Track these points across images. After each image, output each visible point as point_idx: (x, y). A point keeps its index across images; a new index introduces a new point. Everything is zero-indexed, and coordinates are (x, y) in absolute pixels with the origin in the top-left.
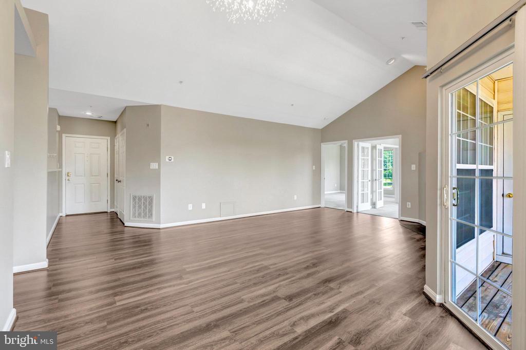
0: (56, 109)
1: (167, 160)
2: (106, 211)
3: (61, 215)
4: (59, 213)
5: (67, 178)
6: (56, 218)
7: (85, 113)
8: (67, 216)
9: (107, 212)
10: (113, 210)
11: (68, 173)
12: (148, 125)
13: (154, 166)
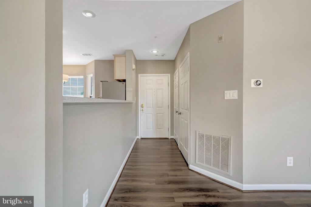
0: (132, 51)
1: (253, 86)
2: (167, 137)
3: (138, 137)
4: (136, 136)
5: (142, 109)
6: (135, 139)
7: (152, 51)
8: (142, 139)
9: (168, 139)
10: (172, 137)
11: (142, 105)
12: (221, 38)
13: (231, 95)
